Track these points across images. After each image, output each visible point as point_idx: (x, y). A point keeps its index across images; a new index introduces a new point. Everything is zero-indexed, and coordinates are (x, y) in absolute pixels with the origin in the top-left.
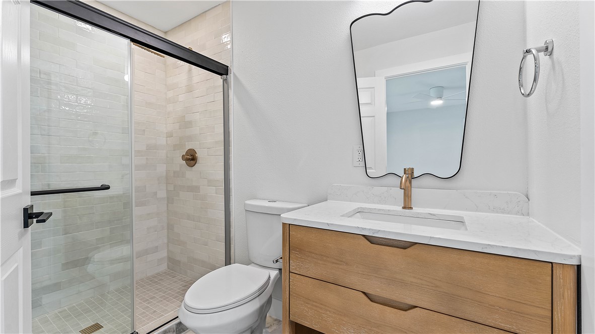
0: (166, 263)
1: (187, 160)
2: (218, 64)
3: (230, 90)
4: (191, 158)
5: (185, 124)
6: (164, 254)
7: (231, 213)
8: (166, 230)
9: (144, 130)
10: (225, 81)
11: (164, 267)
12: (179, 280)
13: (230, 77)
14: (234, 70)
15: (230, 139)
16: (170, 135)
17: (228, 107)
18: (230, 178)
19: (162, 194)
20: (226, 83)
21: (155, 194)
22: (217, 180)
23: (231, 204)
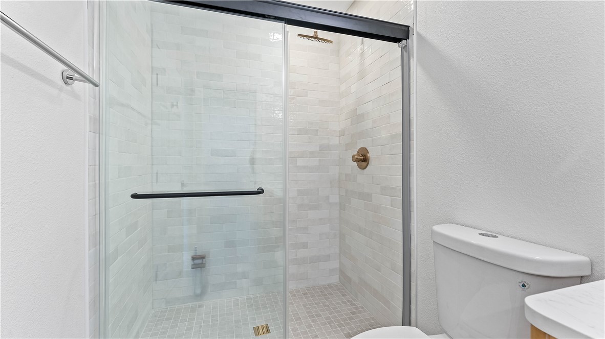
0: (338, 276)
1: (358, 161)
2: (393, 26)
3: (411, 60)
4: (363, 159)
5: (357, 117)
6: (335, 264)
7: (412, 237)
8: (338, 239)
9: (317, 130)
10: (404, 48)
11: (335, 279)
12: (349, 301)
13: (412, 40)
14: (418, 29)
15: (412, 130)
16: (342, 133)
17: (409, 84)
18: (411, 186)
19: (334, 199)
20: (406, 52)
21: (328, 198)
22: (393, 188)
23: (412, 224)
